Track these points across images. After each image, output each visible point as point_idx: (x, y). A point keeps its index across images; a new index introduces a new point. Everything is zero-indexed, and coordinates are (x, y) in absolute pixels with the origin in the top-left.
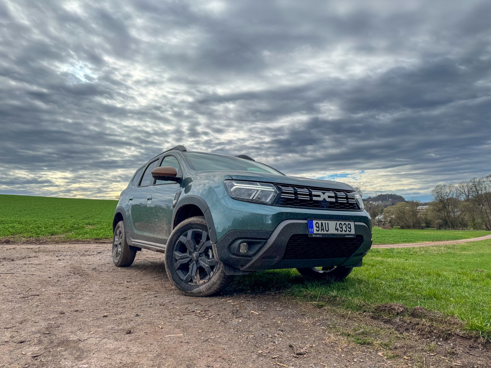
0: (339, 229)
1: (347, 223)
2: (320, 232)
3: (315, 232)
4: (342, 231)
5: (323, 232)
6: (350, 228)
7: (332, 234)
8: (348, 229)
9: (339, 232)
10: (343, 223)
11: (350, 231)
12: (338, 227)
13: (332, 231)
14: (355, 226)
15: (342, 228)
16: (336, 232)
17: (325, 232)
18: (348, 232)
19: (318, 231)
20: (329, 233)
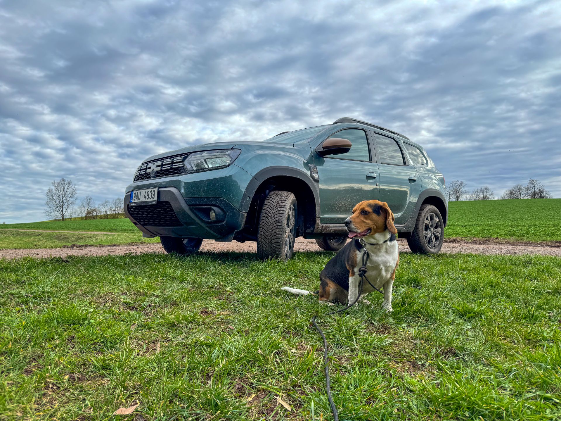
0: (147, 197)
1: (152, 190)
2: (135, 201)
3: (133, 201)
4: (148, 199)
5: (137, 201)
6: (154, 195)
7: (141, 202)
8: (153, 196)
9: (146, 200)
10: (150, 190)
11: (153, 198)
12: (146, 195)
13: (142, 199)
14: (159, 192)
15: (148, 195)
16: (144, 200)
17: (138, 201)
18: (152, 200)
19: (134, 200)
20: (140, 201)
